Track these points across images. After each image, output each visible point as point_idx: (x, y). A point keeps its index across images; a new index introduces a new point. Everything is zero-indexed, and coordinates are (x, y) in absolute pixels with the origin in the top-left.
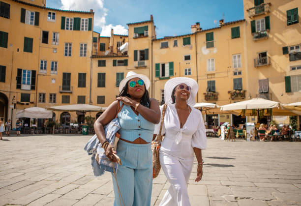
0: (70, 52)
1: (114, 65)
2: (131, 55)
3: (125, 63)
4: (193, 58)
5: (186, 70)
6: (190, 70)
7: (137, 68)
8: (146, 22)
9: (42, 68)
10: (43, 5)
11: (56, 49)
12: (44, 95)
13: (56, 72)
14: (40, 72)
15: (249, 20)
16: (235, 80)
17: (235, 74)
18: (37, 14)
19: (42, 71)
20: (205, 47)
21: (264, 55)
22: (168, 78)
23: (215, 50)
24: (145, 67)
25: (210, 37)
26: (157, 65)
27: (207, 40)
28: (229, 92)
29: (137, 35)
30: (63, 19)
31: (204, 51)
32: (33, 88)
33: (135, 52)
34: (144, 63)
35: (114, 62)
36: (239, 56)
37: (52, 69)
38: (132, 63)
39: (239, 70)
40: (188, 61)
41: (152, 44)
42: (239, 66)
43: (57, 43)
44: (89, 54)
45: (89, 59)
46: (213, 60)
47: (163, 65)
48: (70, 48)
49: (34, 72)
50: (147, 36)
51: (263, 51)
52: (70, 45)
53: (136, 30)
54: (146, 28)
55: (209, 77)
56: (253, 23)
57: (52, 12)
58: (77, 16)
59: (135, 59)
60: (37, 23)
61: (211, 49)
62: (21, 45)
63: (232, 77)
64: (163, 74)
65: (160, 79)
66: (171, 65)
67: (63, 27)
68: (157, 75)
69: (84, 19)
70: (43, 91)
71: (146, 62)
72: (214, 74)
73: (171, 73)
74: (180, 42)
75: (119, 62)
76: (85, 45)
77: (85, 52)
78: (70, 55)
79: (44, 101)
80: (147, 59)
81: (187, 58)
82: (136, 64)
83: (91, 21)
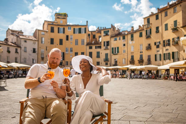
0: (77, 43)
1: (96, 48)
2: (103, 44)
3: (100, 47)
4: (126, 45)
5: (124, 51)
6: (125, 50)
7: (105, 49)
8: (109, 29)
9: (66, 51)
10: (66, 24)
11: (72, 42)
12: (68, 62)
13: (72, 52)
14: (66, 53)
15: (145, 29)
16: (140, 55)
17: (141, 53)
18: (64, 29)
19: (66, 52)
20: (130, 40)
21: (149, 45)
22: (117, 54)
23: (134, 42)
24: (108, 49)
25: (132, 36)
26: (113, 48)
27: (131, 37)
28: (138, 61)
29: (105, 35)
30: (74, 29)
31: (130, 42)
32: (63, 59)
33: (104, 42)
34: (108, 48)
35: (96, 47)
36: (142, 45)
37: (71, 51)
38: (103, 47)
39: (142, 51)
40: (124, 47)
41: (111, 39)
42: (142, 49)
43: (72, 40)
44: (85, 44)
45: (85, 46)
46: (133, 46)
47: (115, 48)
48: (77, 42)
49: (63, 53)
50: (109, 35)
51: (149, 43)
52: (78, 40)
53: (104, 32)
54: (108, 31)
55: (132, 54)
56: (146, 31)
57: (70, 27)
58: (80, 27)
59: (104, 45)
60: (64, 33)
61: (133, 41)
62: (58, 42)
63: (139, 54)
64: (115, 53)
65: (114, 54)
66: (118, 48)
67: (74, 33)
68: (113, 52)
69: (83, 28)
70: (67, 61)
71: (109, 47)
72: (133, 53)
73: (118, 52)
74: (121, 38)
75: (98, 47)
76: (84, 40)
77: (84, 43)
78: (77, 45)
79: (68, 65)
80: (109, 45)
81: (124, 45)
82: (104, 47)
83: (85, 29)
